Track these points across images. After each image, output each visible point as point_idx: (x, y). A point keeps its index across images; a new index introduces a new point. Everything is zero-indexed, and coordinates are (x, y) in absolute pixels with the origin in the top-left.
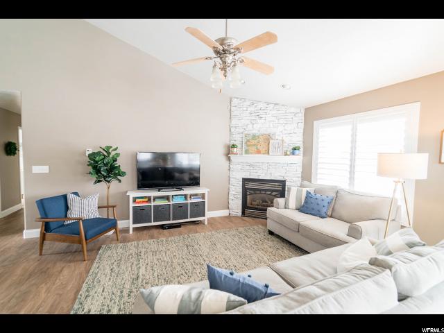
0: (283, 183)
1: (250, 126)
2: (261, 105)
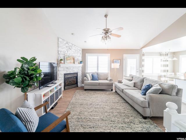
0: (77, 73)
1: (67, 52)
2: (70, 44)
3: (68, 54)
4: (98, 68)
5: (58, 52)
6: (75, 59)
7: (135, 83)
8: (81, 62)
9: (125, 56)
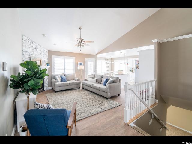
1: (32, 52)
3: (34, 56)
4: (65, 70)
5: (22, 52)
6: (42, 61)
7: (97, 80)
8: (48, 64)
9: (86, 59)
